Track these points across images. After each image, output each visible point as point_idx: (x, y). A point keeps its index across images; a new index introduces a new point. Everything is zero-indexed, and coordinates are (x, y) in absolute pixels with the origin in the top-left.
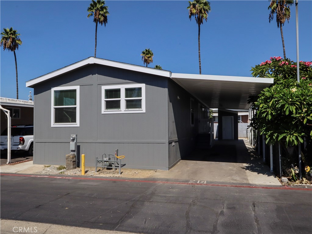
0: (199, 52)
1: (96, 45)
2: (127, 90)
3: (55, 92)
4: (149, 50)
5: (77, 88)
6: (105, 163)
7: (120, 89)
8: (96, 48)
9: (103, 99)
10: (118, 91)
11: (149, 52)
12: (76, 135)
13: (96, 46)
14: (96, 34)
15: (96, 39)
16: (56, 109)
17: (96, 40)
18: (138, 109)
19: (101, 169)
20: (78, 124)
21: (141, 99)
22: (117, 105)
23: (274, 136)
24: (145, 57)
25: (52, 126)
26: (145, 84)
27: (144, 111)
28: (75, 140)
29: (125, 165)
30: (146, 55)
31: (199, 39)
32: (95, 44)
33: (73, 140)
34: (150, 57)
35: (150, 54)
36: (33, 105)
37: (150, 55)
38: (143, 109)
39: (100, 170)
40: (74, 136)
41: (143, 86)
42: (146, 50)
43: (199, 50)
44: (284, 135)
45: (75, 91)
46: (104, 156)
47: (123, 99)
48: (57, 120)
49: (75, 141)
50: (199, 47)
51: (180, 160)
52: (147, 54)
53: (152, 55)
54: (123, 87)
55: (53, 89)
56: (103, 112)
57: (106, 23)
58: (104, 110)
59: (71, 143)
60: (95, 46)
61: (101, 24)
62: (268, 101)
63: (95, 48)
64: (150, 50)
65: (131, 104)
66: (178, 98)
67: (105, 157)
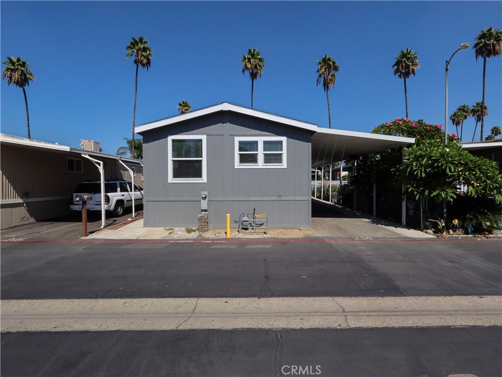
2: (265, 143)
3: (173, 141)
4: (186, 102)
5: (204, 138)
6: (244, 223)
7: (257, 141)
9: (237, 153)
10: (256, 143)
12: (208, 192)
15: (136, 83)
16: (175, 161)
18: (278, 164)
20: (204, 179)
21: (282, 154)
22: (253, 159)
24: (182, 109)
25: (170, 181)
26: (286, 138)
27: (285, 166)
28: (207, 198)
29: (263, 224)
30: (183, 107)
31: (252, 95)
33: (205, 198)
34: (188, 109)
35: (188, 106)
38: (284, 165)
39: (238, 231)
40: (206, 193)
41: (284, 139)
42: (183, 102)
44: (438, 192)
45: (200, 141)
47: (261, 153)
48: (176, 175)
49: (207, 200)
52: (185, 106)
54: (261, 139)
55: (170, 138)
56: (236, 167)
57: (149, 67)
58: (237, 164)
59: (202, 201)
60: (135, 92)
61: (143, 67)
65: (268, 159)
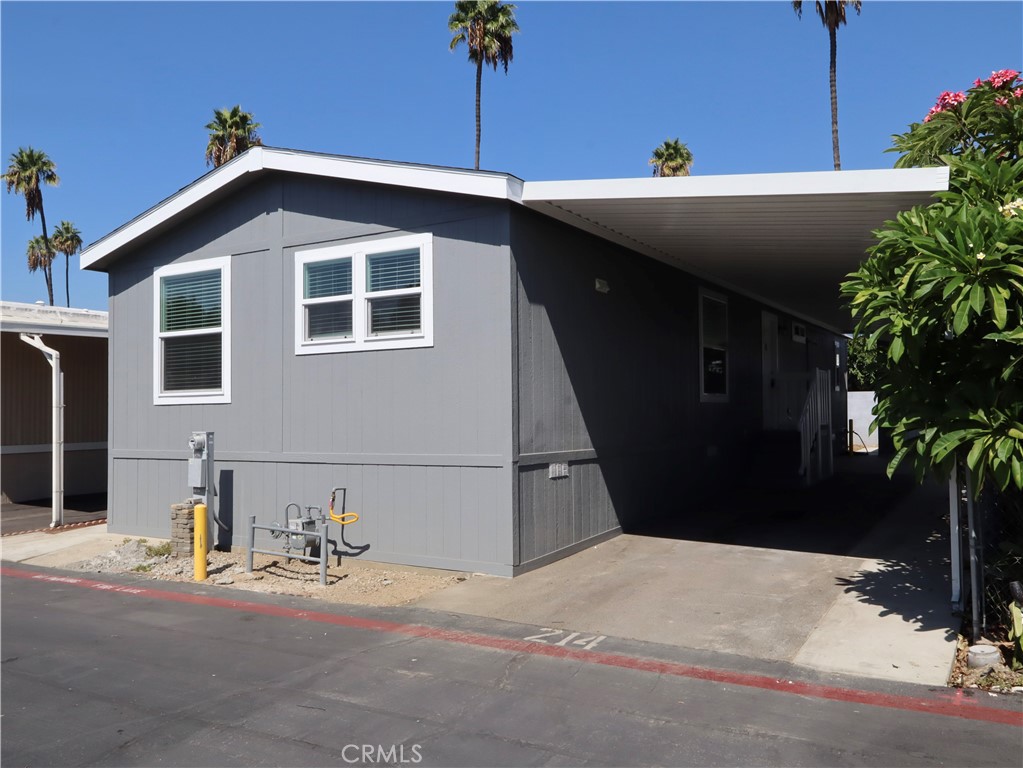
0: (835, 132)
1: (479, 136)
2: (372, 261)
3: (164, 282)
4: (676, 142)
5: (224, 264)
6: (294, 537)
7: (351, 258)
8: (478, 146)
9: (299, 302)
10: (344, 266)
11: (677, 149)
12: (208, 434)
13: (479, 141)
14: (478, 101)
15: (478, 116)
16: (168, 342)
17: (479, 121)
18: (408, 333)
19: (282, 562)
21: (420, 294)
22: (341, 320)
23: (923, 441)
24: (662, 169)
25: (155, 401)
26: (429, 236)
27: (429, 340)
28: (205, 452)
29: (367, 547)
30: (666, 160)
31: (833, 81)
32: (476, 133)
33: (197, 451)
34: (681, 166)
35: (681, 156)
36: (106, 331)
37: (680, 161)
38: (427, 333)
39: (275, 564)
40: (201, 437)
41: (424, 242)
42: (668, 146)
43: (835, 122)
45: (216, 275)
46: (293, 510)
47: (360, 297)
48: (173, 382)
49: (204, 457)
50: (834, 110)
51: (614, 533)
52: (670, 158)
53: (688, 159)
55: (159, 274)
56: (299, 350)
57: (509, 62)
58: (301, 342)
59: (192, 461)
60: (475, 142)
61: (492, 65)
62: (897, 271)
63: (475, 148)
64: (680, 143)
65: (386, 316)
66: (598, 286)
67: (297, 515)
